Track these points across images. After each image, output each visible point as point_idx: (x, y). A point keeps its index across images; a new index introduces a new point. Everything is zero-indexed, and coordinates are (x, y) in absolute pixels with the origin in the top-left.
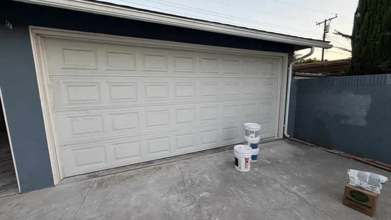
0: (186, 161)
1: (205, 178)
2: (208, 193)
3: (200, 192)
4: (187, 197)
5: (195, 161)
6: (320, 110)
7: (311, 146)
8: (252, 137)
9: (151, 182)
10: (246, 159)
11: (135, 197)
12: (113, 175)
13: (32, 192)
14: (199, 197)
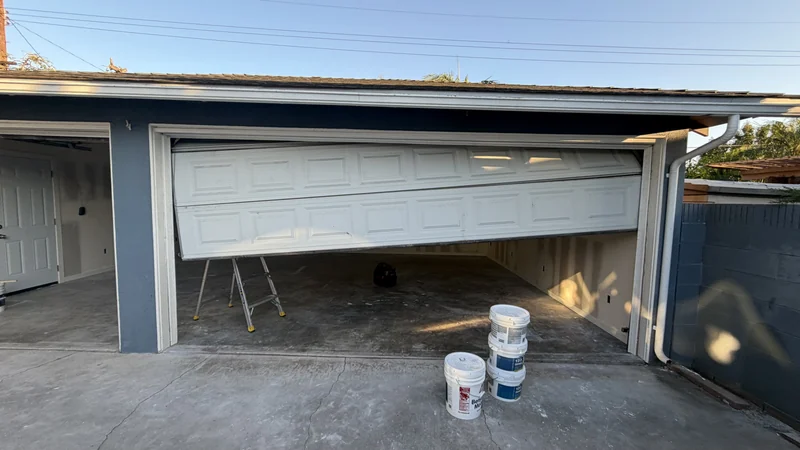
0: (365, 362)
1: (366, 406)
2: (340, 438)
3: (329, 431)
4: (301, 431)
5: (382, 366)
6: (772, 302)
7: (732, 405)
8: (502, 341)
9: (273, 384)
10: (461, 389)
11: (228, 403)
12: (234, 356)
13: (133, 354)
14: (319, 438)
